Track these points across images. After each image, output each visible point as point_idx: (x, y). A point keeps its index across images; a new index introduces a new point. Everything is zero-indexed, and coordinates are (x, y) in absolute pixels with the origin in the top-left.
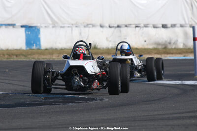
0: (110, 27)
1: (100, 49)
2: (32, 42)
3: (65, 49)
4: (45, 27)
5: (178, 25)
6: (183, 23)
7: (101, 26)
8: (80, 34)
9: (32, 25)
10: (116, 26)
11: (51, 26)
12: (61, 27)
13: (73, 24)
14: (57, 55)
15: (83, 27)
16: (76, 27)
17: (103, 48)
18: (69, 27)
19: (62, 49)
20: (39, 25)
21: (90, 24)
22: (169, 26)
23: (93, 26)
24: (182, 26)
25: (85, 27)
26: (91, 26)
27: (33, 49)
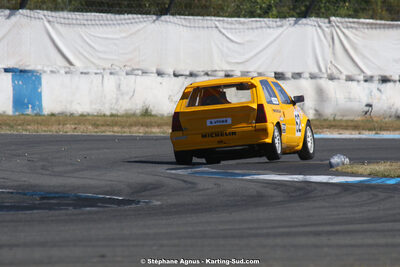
0: (175, 75)
1: (156, 116)
2: (26, 101)
3: (89, 115)
4: (52, 72)
5: (307, 75)
6: (315, 70)
7: (160, 74)
8: (119, 87)
9: (27, 68)
10: (188, 73)
11: (62, 71)
12: (82, 73)
13: (104, 69)
14: (73, 126)
15: (124, 73)
16: (111, 73)
17: (162, 116)
18: (96, 74)
19: (82, 115)
20: (39, 68)
21: (138, 69)
22: (289, 75)
23: (144, 73)
24: (313, 77)
25: (127, 74)
26: (140, 72)
27: (28, 115)
